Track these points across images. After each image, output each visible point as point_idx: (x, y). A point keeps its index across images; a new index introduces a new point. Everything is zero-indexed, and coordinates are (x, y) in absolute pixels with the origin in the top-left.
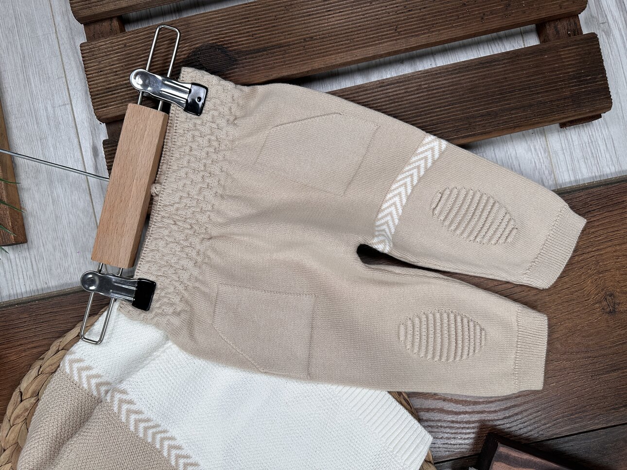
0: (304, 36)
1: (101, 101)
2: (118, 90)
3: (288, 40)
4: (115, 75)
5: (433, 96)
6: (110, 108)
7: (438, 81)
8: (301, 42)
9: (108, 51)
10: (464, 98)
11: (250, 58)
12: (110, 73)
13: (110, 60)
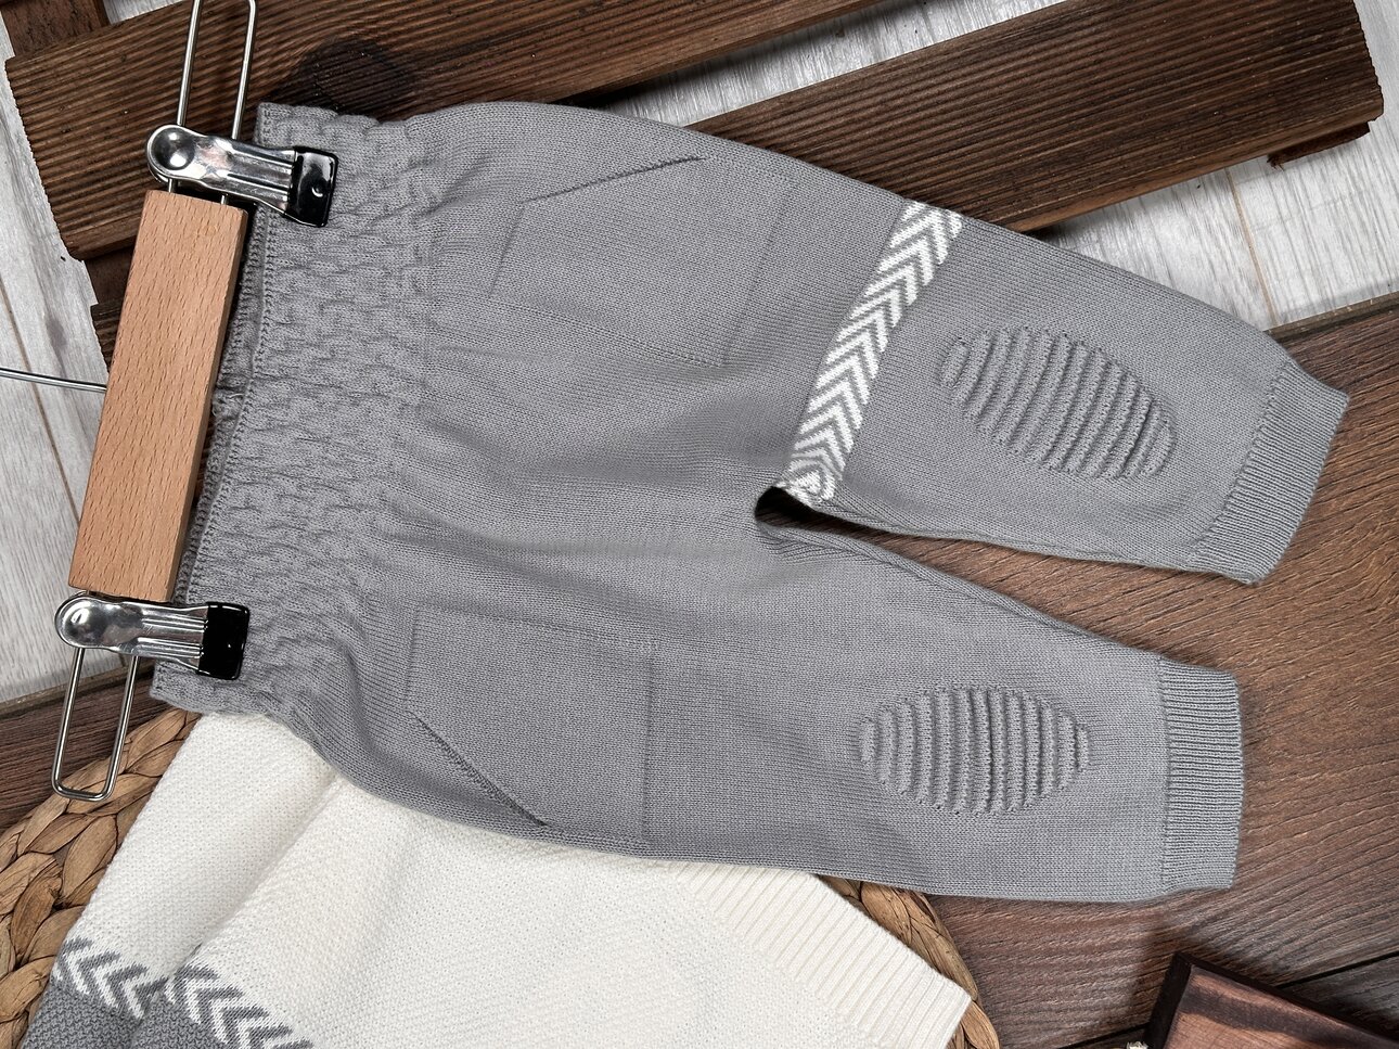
1: (75, 207)
2: (116, 175)
3: (542, 14)
4: (105, 138)
5: (917, 126)
6: (103, 223)
7: (928, 88)
8: (574, 19)
9: (82, 78)
10: (998, 124)
11: (447, 70)
12: (94, 133)
13: (88, 100)
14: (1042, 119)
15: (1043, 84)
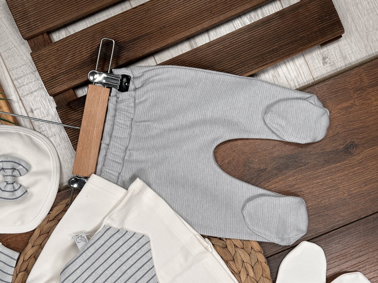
0: (160, 26)
1: (50, 85)
2: (58, 77)
3: (151, 30)
4: (55, 68)
6: (56, 88)
7: (240, 38)
8: (158, 30)
9: (48, 55)
10: (257, 44)
12: (52, 68)
13: (50, 60)
14: (267, 42)
15: (266, 34)
